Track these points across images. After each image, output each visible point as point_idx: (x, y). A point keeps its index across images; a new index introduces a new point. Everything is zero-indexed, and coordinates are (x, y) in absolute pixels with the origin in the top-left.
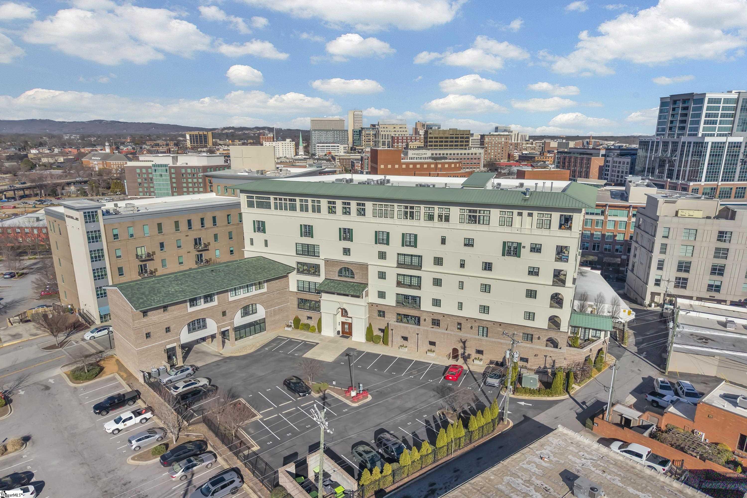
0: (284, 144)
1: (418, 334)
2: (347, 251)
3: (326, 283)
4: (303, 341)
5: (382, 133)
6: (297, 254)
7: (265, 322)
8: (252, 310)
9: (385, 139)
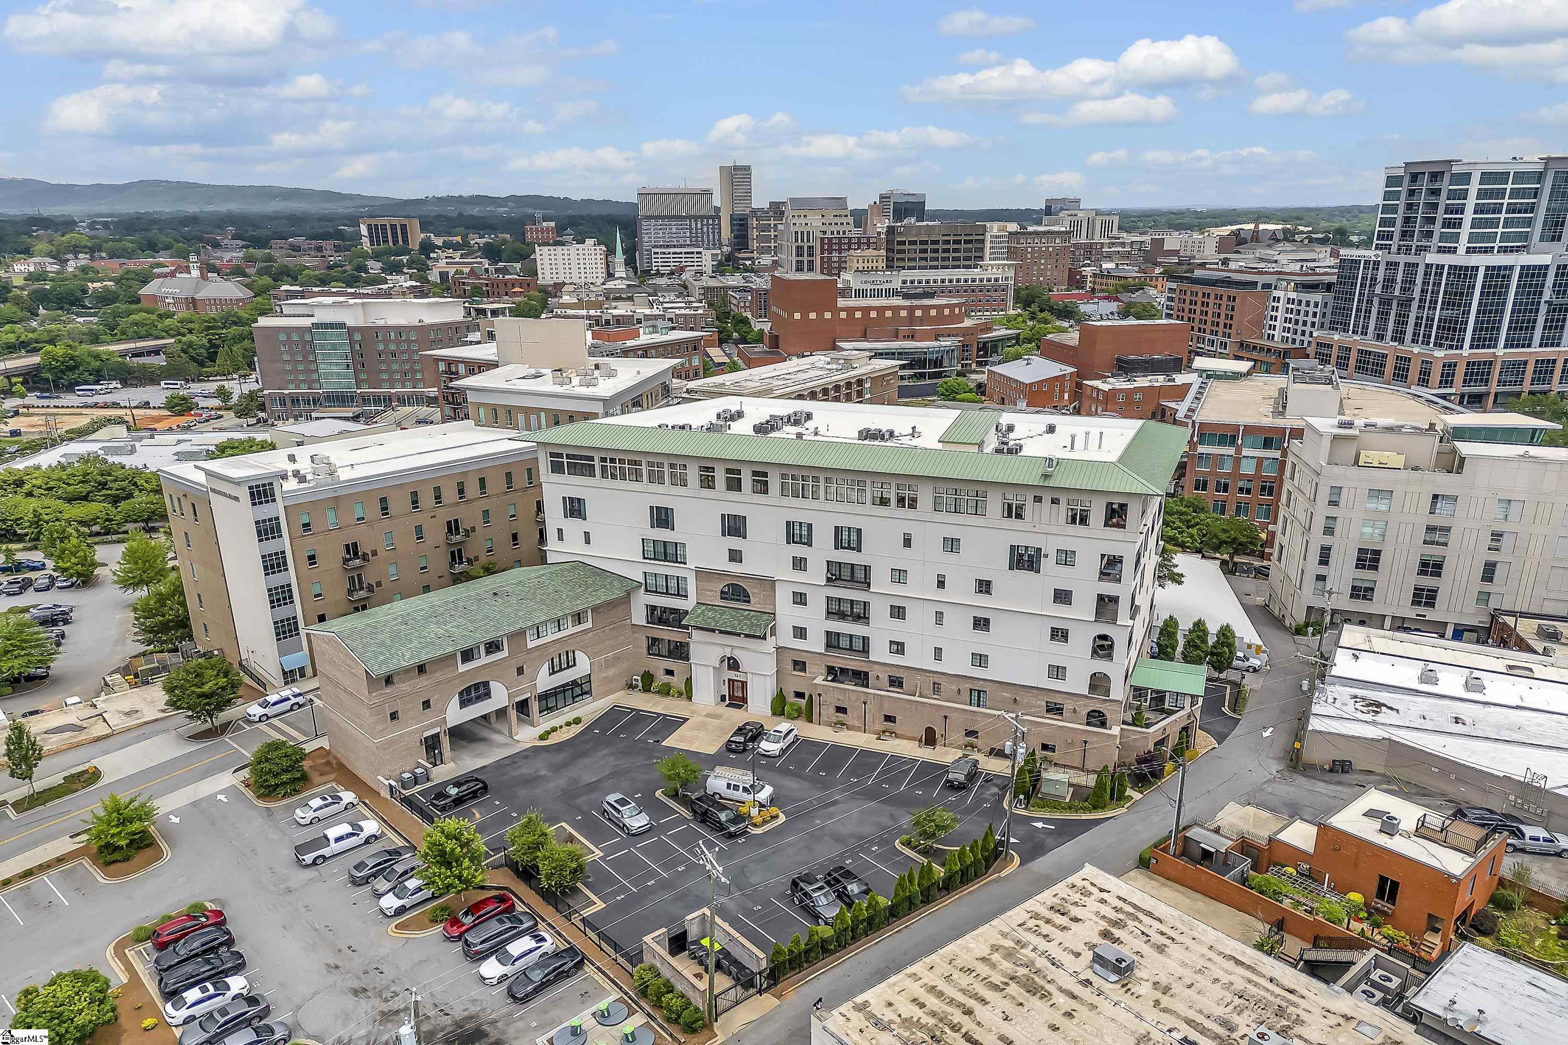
0: (581, 252)
1: (865, 703)
2: (735, 556)
3: (699, 611)
4: (659, 715)
6: (644, 558)
7: (590, 681)
8: (568, 663)
9: (802, 241)
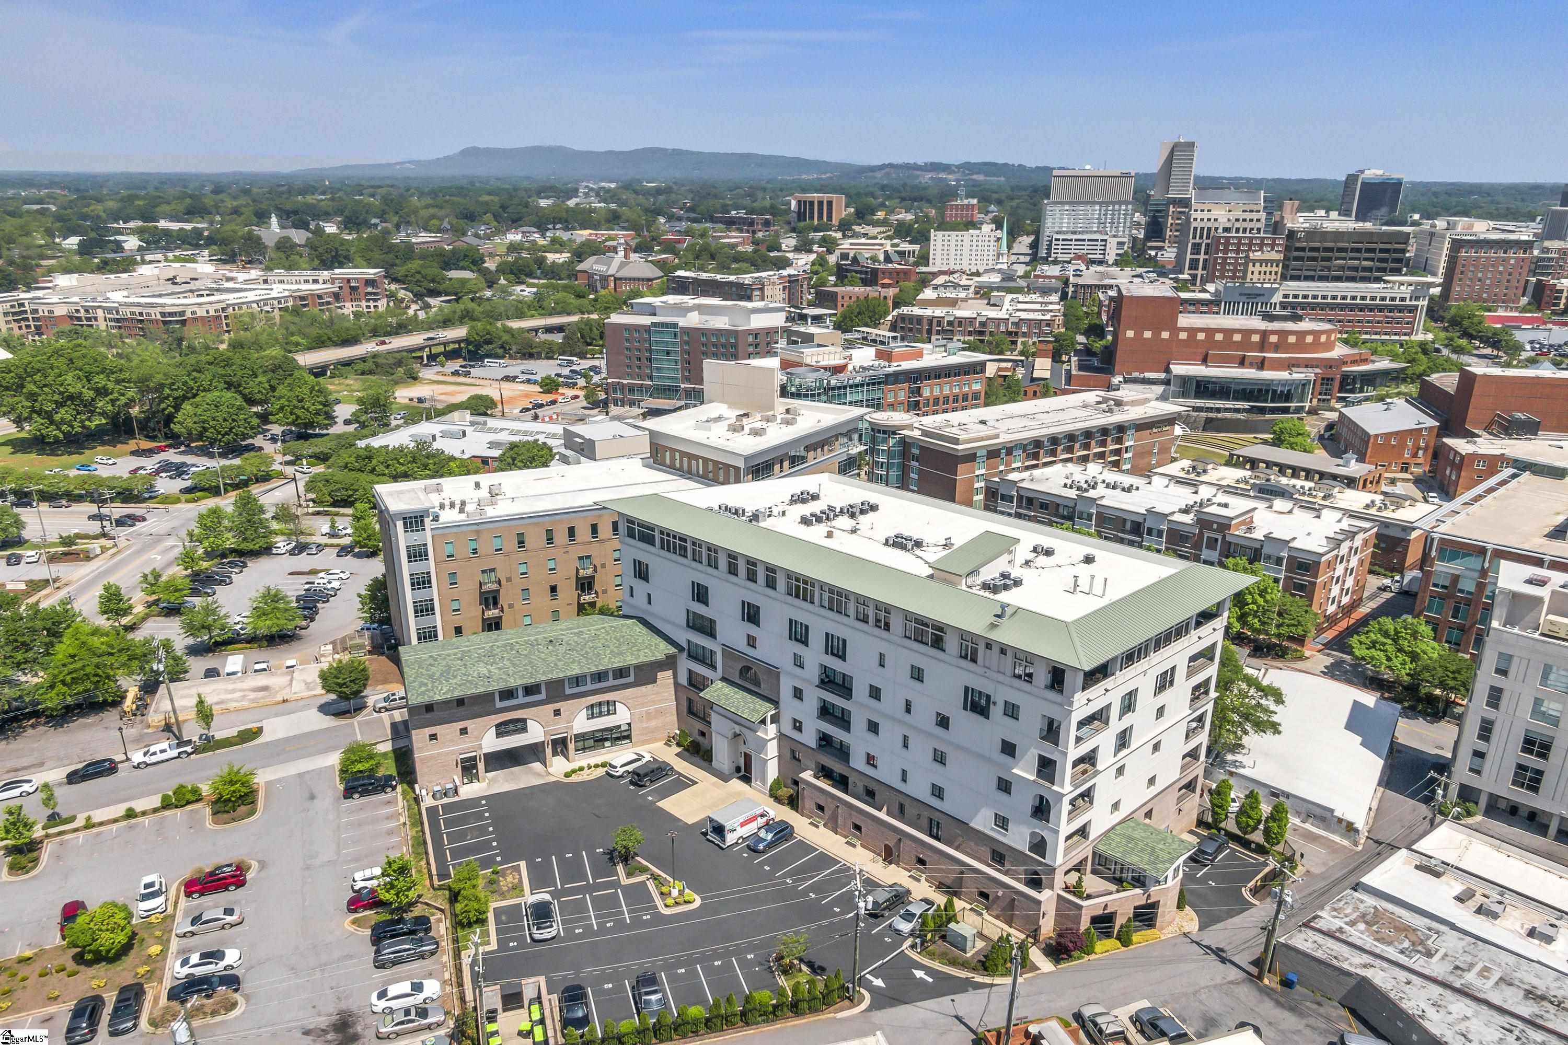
0: (975, 238)
2: (752, 641)
3: (720, 685)
4: (677, 773)
5: (1194, 224)
6: (688, 627)
7: (630, 729)
8: (608, 711)
9: (1201, 237)
